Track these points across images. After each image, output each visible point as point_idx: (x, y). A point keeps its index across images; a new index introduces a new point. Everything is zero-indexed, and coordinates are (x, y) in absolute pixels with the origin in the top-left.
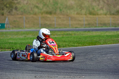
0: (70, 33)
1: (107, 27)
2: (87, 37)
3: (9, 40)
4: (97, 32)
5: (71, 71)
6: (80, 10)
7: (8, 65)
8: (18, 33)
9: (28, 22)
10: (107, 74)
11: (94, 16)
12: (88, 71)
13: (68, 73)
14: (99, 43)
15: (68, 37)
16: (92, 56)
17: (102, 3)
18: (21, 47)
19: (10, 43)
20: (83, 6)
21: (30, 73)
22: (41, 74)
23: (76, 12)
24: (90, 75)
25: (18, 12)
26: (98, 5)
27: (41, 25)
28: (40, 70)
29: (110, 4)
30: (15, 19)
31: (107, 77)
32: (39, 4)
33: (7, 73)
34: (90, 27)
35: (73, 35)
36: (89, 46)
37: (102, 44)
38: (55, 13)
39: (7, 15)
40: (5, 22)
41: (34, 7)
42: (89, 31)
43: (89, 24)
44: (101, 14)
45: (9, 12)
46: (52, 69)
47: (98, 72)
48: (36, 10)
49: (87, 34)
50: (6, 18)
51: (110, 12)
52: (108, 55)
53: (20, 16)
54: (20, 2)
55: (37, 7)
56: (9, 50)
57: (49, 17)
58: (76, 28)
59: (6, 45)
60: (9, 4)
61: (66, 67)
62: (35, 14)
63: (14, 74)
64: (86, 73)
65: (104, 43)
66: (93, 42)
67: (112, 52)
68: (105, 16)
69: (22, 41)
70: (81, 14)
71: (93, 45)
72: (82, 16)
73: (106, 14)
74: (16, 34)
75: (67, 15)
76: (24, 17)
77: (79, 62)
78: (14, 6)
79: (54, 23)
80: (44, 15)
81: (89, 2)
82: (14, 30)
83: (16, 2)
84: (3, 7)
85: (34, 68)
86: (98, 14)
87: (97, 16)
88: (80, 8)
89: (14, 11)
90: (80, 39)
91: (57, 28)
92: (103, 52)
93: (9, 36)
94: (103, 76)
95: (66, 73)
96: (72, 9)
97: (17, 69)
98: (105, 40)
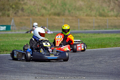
0: (79, 35)
1: (118, 29)
2: (97, 39)
3: (14, 42)
4: (106, 34)
6: (90, 11)
7: (13, 67)
11: (105, 18)
12: (96, 74)
14: (108, 45)
16: (101, 59)
17: (112, 4)
19: (15, 45)
20: (93, 7)
23: (85, 14)
25: (24, 13)
26: (109, 7)
27: (49, 27)
28: (46, 73)
30: (21, 21)
32: (46, 5)
33: (12, 76)
34: (100, 29)
35: (82, 37)
36: (98, 48)
37: (112, 47)
38: (64, 15)
39: (13, 16)
40: (11, 24)
41: (41, 8)
42: (99, 33)
43: (99, 27)
44: (112, 16)
45: (15, 13)
47: (107, 76)
48: (43, 11)
50: (12, 19)
53: (27, 17)
54: (27, 2)
55: (45, 8)
57: (57, 19)
58: (85, 30)
59: (11, 47)
60: (15, 5)
61: (73, 70)
62: (43, 16)
63: (19, 77)
65: (114, 46)
66: (102, 44)
68: (116, 18)
70: (91, 16)
71: (102, 48)
72: (91, 18)
73: (116, 16)
74: (23, 36)
75: (76, 17)
76: (31, 18)
77: (88, 65)
78: (21, 7)
79: (62, 25)
80: (52, 17)
81: (99, 3)
82: (20, 32)
83: (22, 2)
84: (9, 8)
85: (40, 71)
86: (108, 16)
87: (107, 18)
88: (90, 10)
89: (20, 12)
90: (89, 41)
93: (14, 38)
96: (82, 10)
97: (22, 72)
98: (116, 42)
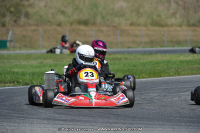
0: (119, 56)
1: (182, 46)
2: (147, 63)
3: (12, 68)
4: (163, 55)
5: (115, 121)
6: (137, 17)
8: (28, 57)
9: (48, 37)
10: (177, 125)
11: (161, 29)
12: (144, 120)
13: (109, 123)
14: (166, 73)
15: (115, 64)
16: (152, 95)
17: (174, 5)
18: (31, 80)
19: (14, 72)
20: (141, 10)
21: (43, 124)
23: (129, 22)
24: (147, 126)
25: (30, 21)
26: (168, 10)
28: (62, 118)
29: (188, 8)
30: (25, 33)
31: (175, 129)
32: (66, 7)
33: (5, 124)
34: (152, 47)
35: (123, 59)
36: (149, 78)
37: (172, 76)
38: (94, 24)
39: (12, 26)
40: (7, 38)
41: (57, 13)
42: (151, 53)
43: (151, 42)
44: (172, 25)
45: (15, 21)
47: (161, 123)
48: (61, 18)
49: (147, 59)
50: (9, 30)
51: (188, 21)
53: (34, 28)
54: (33, 3)
56: (12, 85)
57: (82, 30)
58: (128, 48)
59: (6, 76)
60: (15, 7)
62: (59, 25)
65: (175, 74)
66: (156, 71)
67: (186, 89)
68: (179, 29)
69: (35, 70)
70: (139, 25)
71: (156, 77)
72: (139, 28)
73: (180, 26)
74: (26, 58)
75: (114, 27)
76: (40, 29)
78: (24, 10)
79: (91, 39)
80: (74, 26)
81: (151, 4)
82: (22, 52)
83: (26, 3)
84: (4, 12)
85: (53, 115)
86: (167, 25)
87: (165, 29)
89: (23, 19)
90: (134, 66)
93: (13, 61)
94: (170, 128)
95: (106, 122)
96: (123, 15)
97: (23, 117)
98: (178, 68)
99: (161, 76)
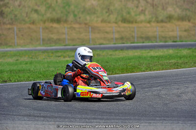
1: (152, 42)
2: (119, 59)
4: (134, 51)
5: (93, 117)
6: (108, 14)
8: (5, 55)
9: (22, 35)
10: (152, 120)
11: (130, 25)
12: (120, 115)
13: (87, 119)
17: (143, 3)
18: (10, 78)
20: (112, 8)
21: (25, 120)
22: (43, 121)
23: (100, 19)
25: (5, 20)
26: (137, 7)
27: (43, 40)
28: (42, 115)
29: (156, 5)
31: (151, 124)
32: (39, 6)
34: (123, 43)
35: (96, 56)
36: (122, 74)
37: (144, 71)
38: (66, 21)
41: (31, 11)
42: (122, 49)
43: (122, 38)
44: (141, 22)
46: (60, 112)
47: (137, 118)
48: (35, 16)
49: (118, 55)
51: (157, 18)
52: (154, 88)
53: (9, 26)
54: (8, 3)
55: (36, 11)
57: (55, 28)
58: (100, 44)
61: (84, 110)
62: (33, 23)
64: (117, 119)
65: (147, 69)
66: (129, 67)
67: (159, 84)
68: (148, 25)
69: (12, 68)
70: (109, 22)
71: (128, 73)
72: (110, 25)
73: (149, 22)
74: (3, 56)
75: (86, 24)
76: (15, 27)
79: (64, 36)
80: (47, 24)
81: (121, 1)
83: (1, 3)
85: (32, 112)
86: (136, 22)
87: (135, 25)
90: (107, 62)
91: (69, 45)
92: (146, 84)
94: (146, 123)
95: (84, 118)
96: (94, 13)
97: (4, 114)
98: (149, 64)
99: (133, 72)
